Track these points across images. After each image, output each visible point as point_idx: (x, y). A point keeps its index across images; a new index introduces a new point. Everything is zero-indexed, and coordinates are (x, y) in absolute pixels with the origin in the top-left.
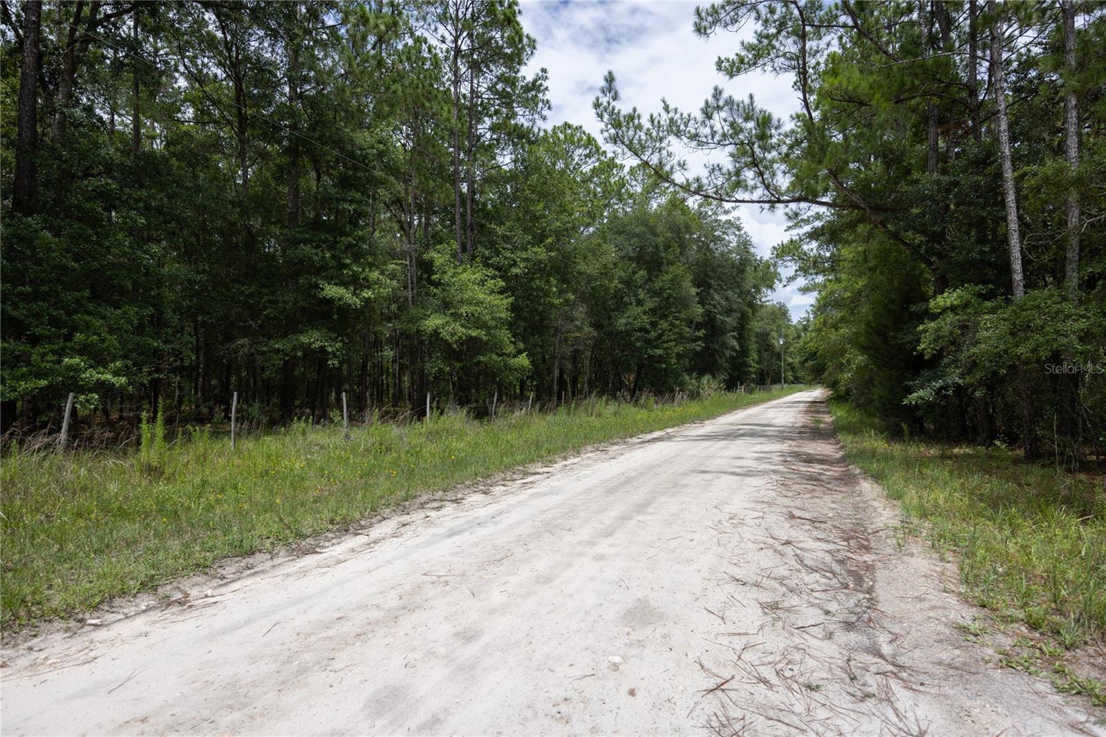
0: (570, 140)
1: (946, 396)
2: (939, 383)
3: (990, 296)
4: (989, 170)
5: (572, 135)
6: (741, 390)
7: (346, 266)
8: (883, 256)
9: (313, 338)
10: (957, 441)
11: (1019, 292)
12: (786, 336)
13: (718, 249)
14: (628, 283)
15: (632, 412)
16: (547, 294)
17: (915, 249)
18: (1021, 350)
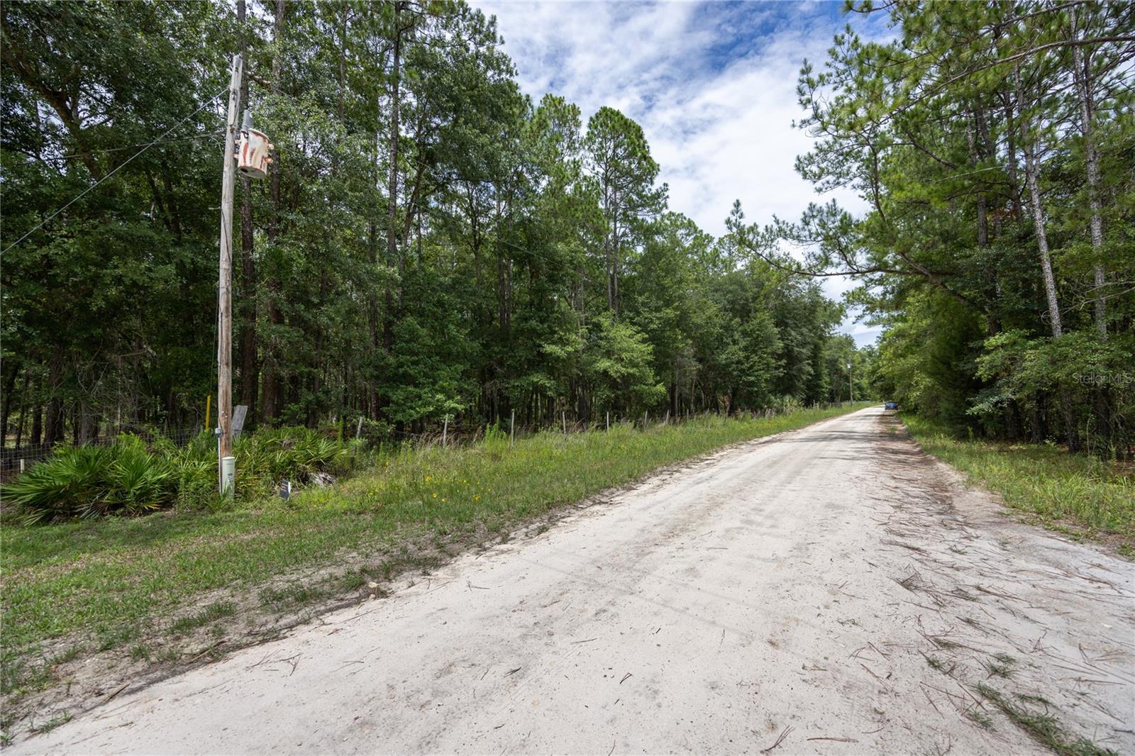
0: (673, 224)
1: (1001, 408)
2: (996, 399)
3: (1032, 337)
4: (1028, 245)
5: (675, 221)
6: (817, 406)
7: (555, 332)
8: (944, 304)
9: (539, 378)
10: (1014, 441)
11: (1058, 333)
12: (853, 361)
13: (793, 294)
14: (727, 328)
15: (756, 422)
16: (675, 340)
17: (972, 302)
18: (1057, 375)
